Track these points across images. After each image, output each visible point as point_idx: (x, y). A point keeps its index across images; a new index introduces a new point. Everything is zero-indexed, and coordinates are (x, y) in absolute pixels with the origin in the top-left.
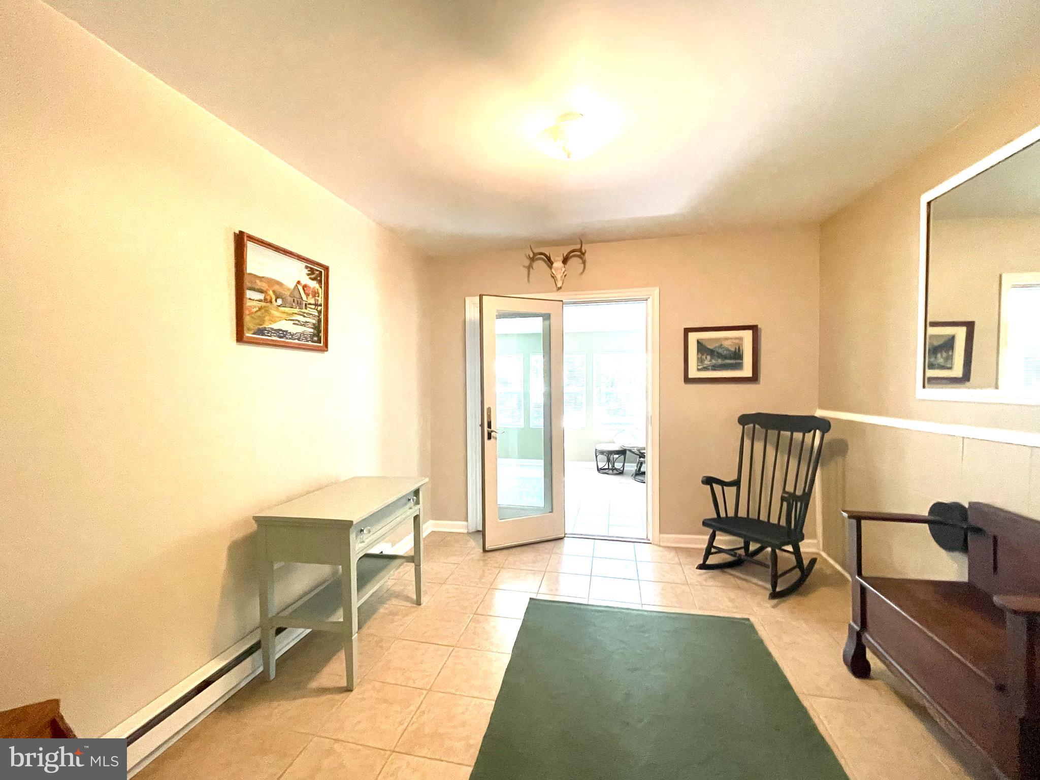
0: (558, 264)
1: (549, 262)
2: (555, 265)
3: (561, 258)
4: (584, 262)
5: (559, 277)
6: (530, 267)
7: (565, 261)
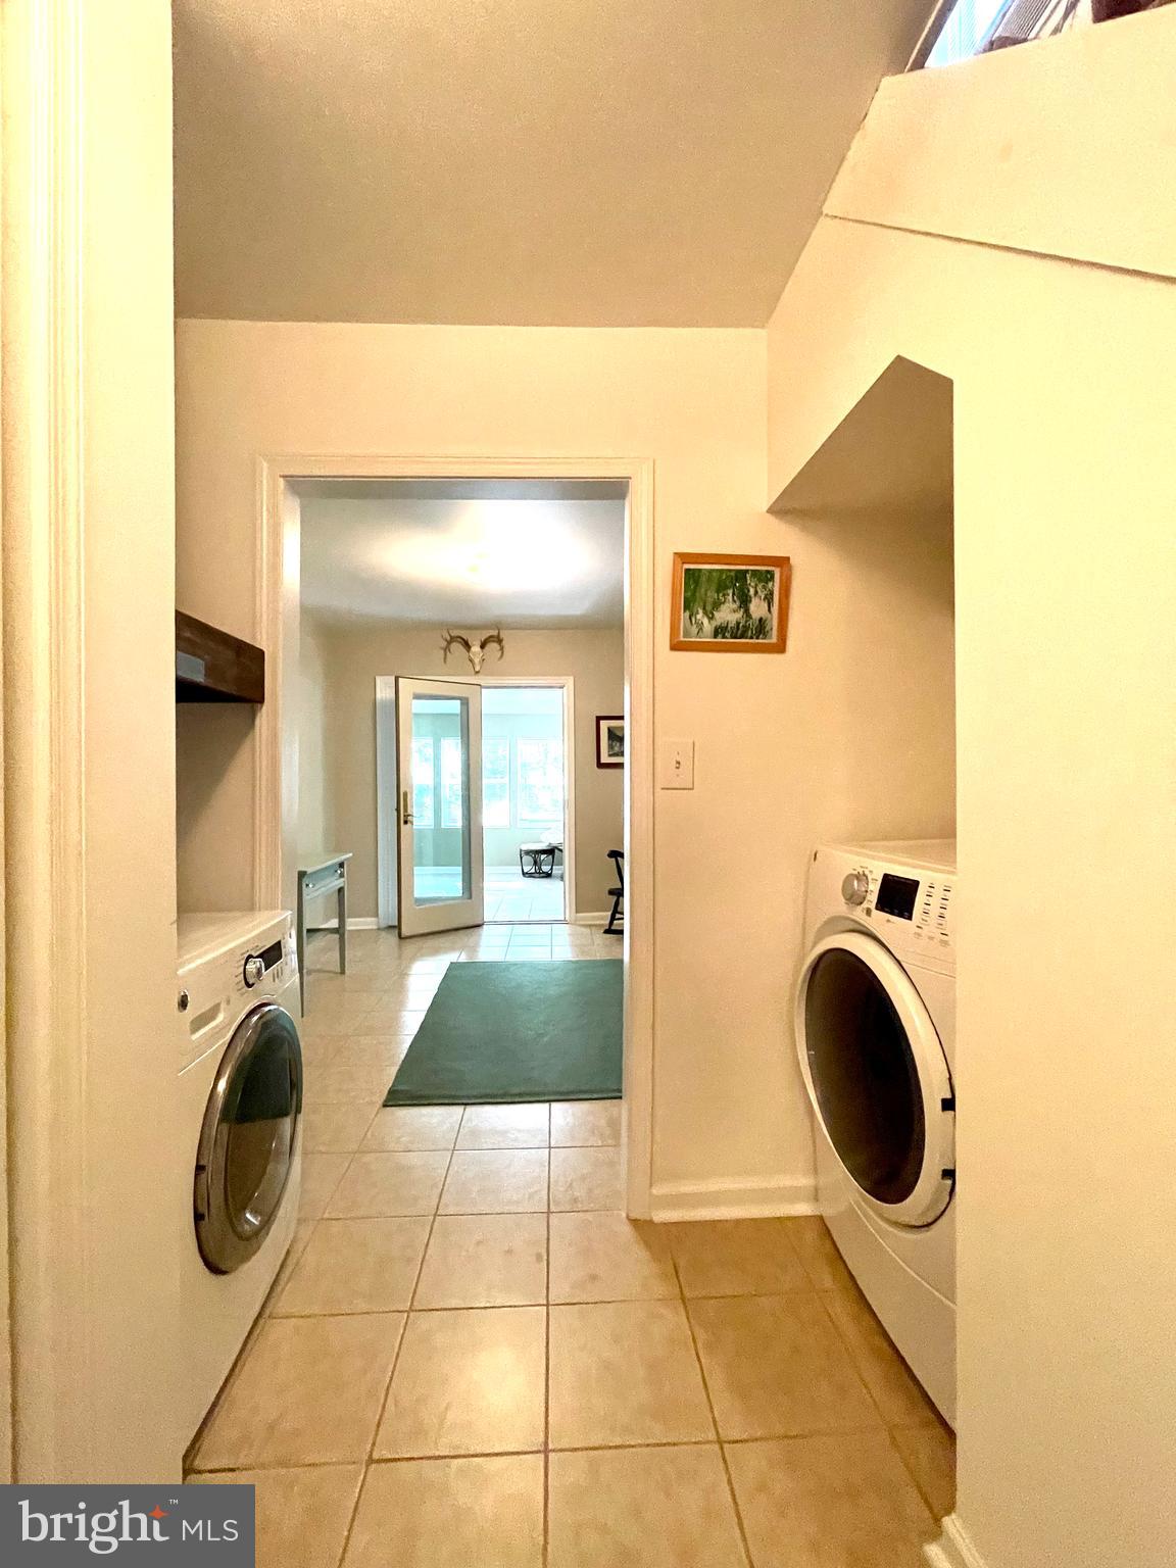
0: (476, 649)
1: (467, 645)
2: (473, 649)
3: (479, 643)
4: (502, 649)
5: (477, 661)
6: (446, 649)
7: (482, 646)
